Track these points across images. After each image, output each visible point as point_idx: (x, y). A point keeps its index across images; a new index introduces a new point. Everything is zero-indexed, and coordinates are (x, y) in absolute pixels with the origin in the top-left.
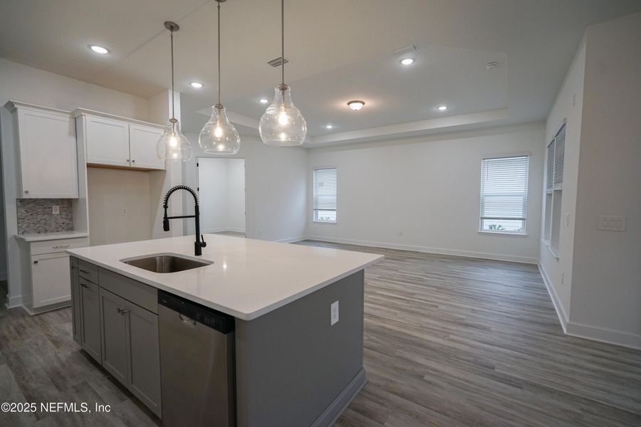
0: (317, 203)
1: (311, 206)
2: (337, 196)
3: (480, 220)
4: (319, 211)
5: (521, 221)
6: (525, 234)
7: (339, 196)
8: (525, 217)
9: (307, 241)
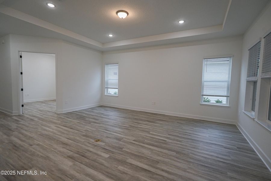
0: (107, 84)
1: (104, 85)
2: (118, 80)
3: (201, 96)
4: (109, 89)
5: (226, 97)
6: (228, 106)
7: (119, 80)
8: (229, 95)
9: (101, 106)
